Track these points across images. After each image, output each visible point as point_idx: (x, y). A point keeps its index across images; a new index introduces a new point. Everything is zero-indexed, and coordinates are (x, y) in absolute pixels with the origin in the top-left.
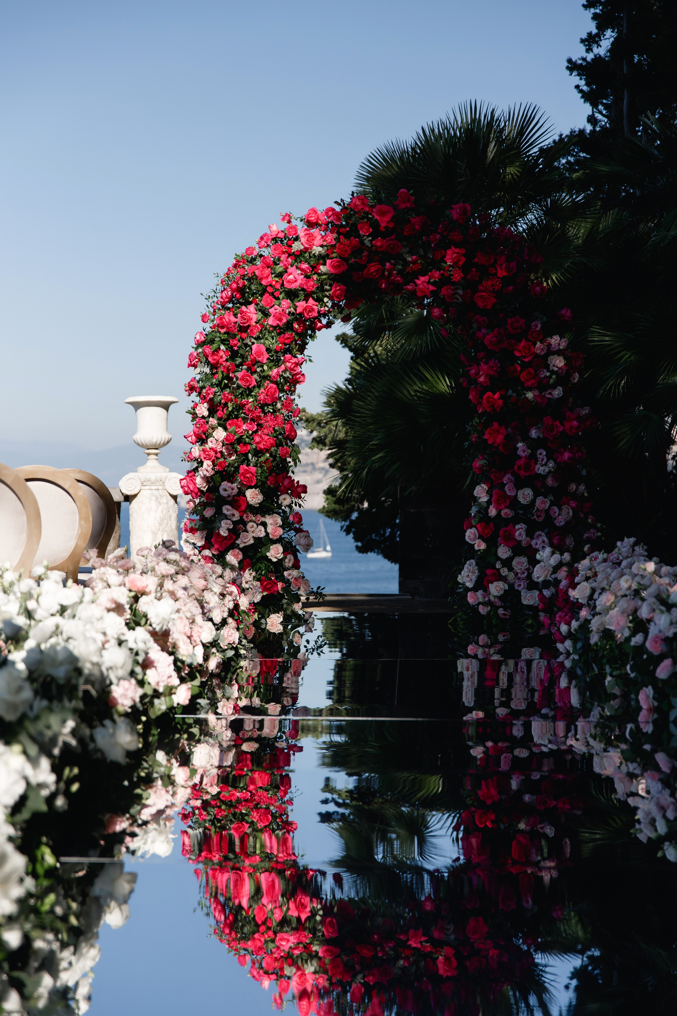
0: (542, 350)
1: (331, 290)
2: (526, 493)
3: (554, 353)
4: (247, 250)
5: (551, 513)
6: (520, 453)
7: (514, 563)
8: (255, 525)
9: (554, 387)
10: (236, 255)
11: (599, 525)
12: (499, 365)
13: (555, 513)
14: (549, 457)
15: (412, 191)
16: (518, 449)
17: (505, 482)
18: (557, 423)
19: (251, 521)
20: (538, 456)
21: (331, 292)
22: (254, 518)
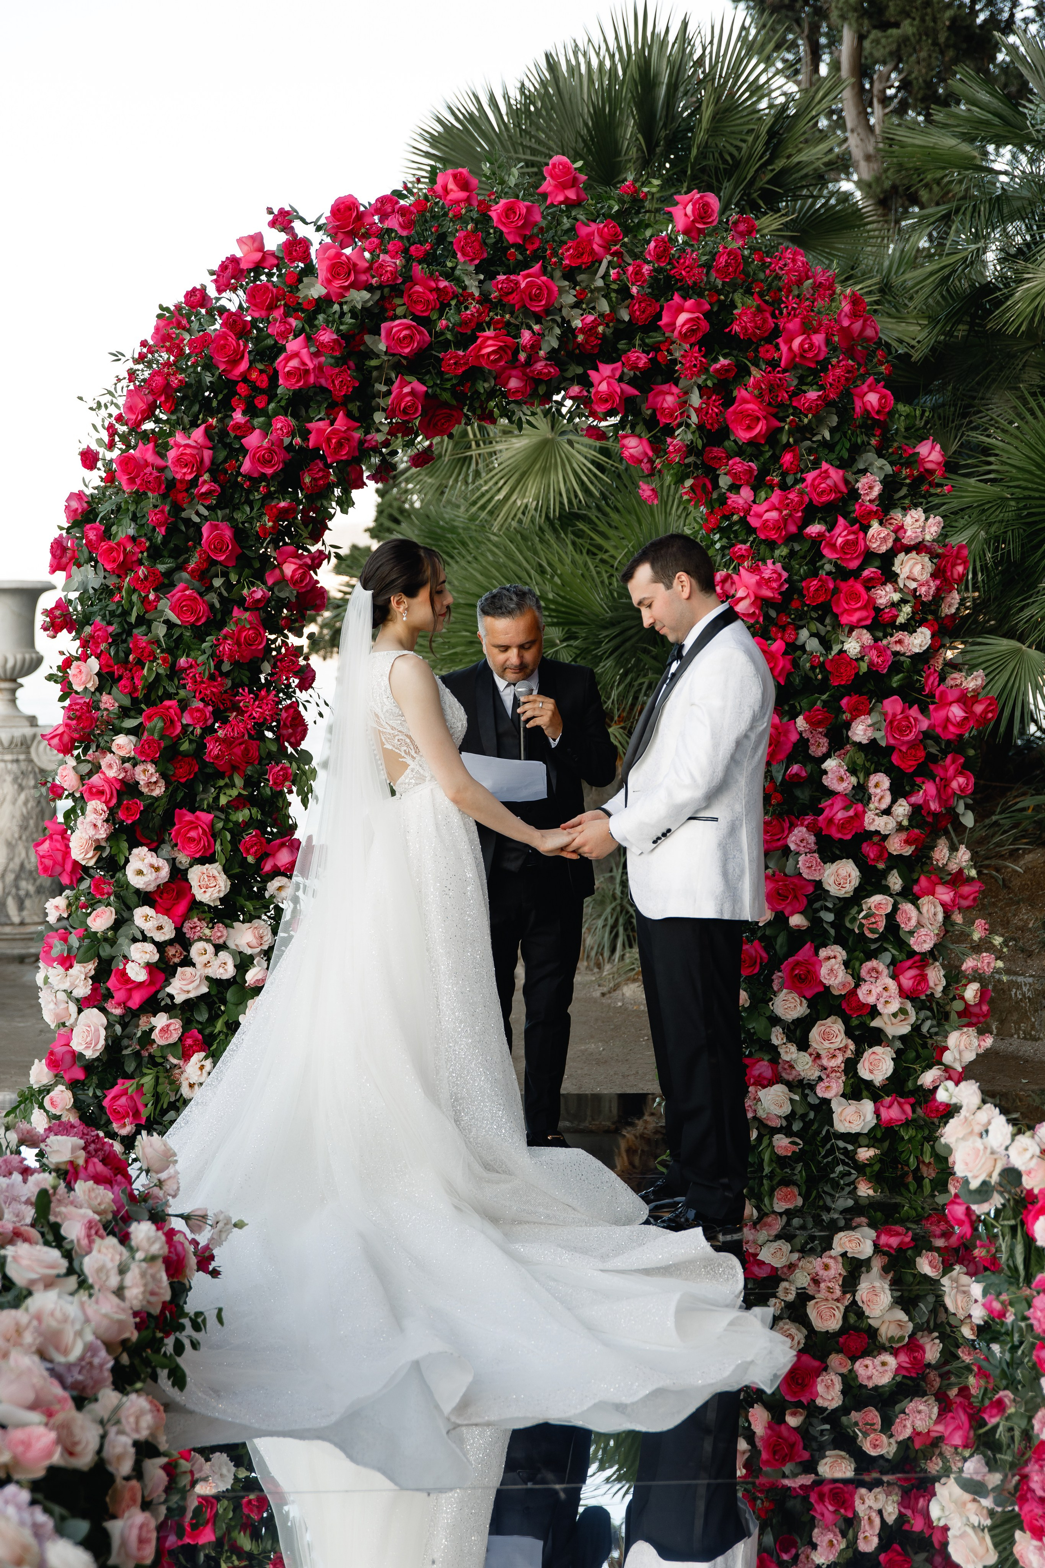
0: (885, 539)
1: (389, 393)
2: (843, 872)
3: (908, 550)
4: (190, 294)
5: (900, 918)
6: (829, 781)
7: (815, 1034)
8: (210, 949)
9: (910, 627)
10: (161, 307)
11: (998, 940)
12: (785, 575)
13: (909, 919)
14: (897, 792)
15: (579, 164)
16: (825, 772)
17: (793, 847)
18: (914, 712)
19: (200, 939)
20: (872, 790)
21: (389, 400)
22: (207, 932)
